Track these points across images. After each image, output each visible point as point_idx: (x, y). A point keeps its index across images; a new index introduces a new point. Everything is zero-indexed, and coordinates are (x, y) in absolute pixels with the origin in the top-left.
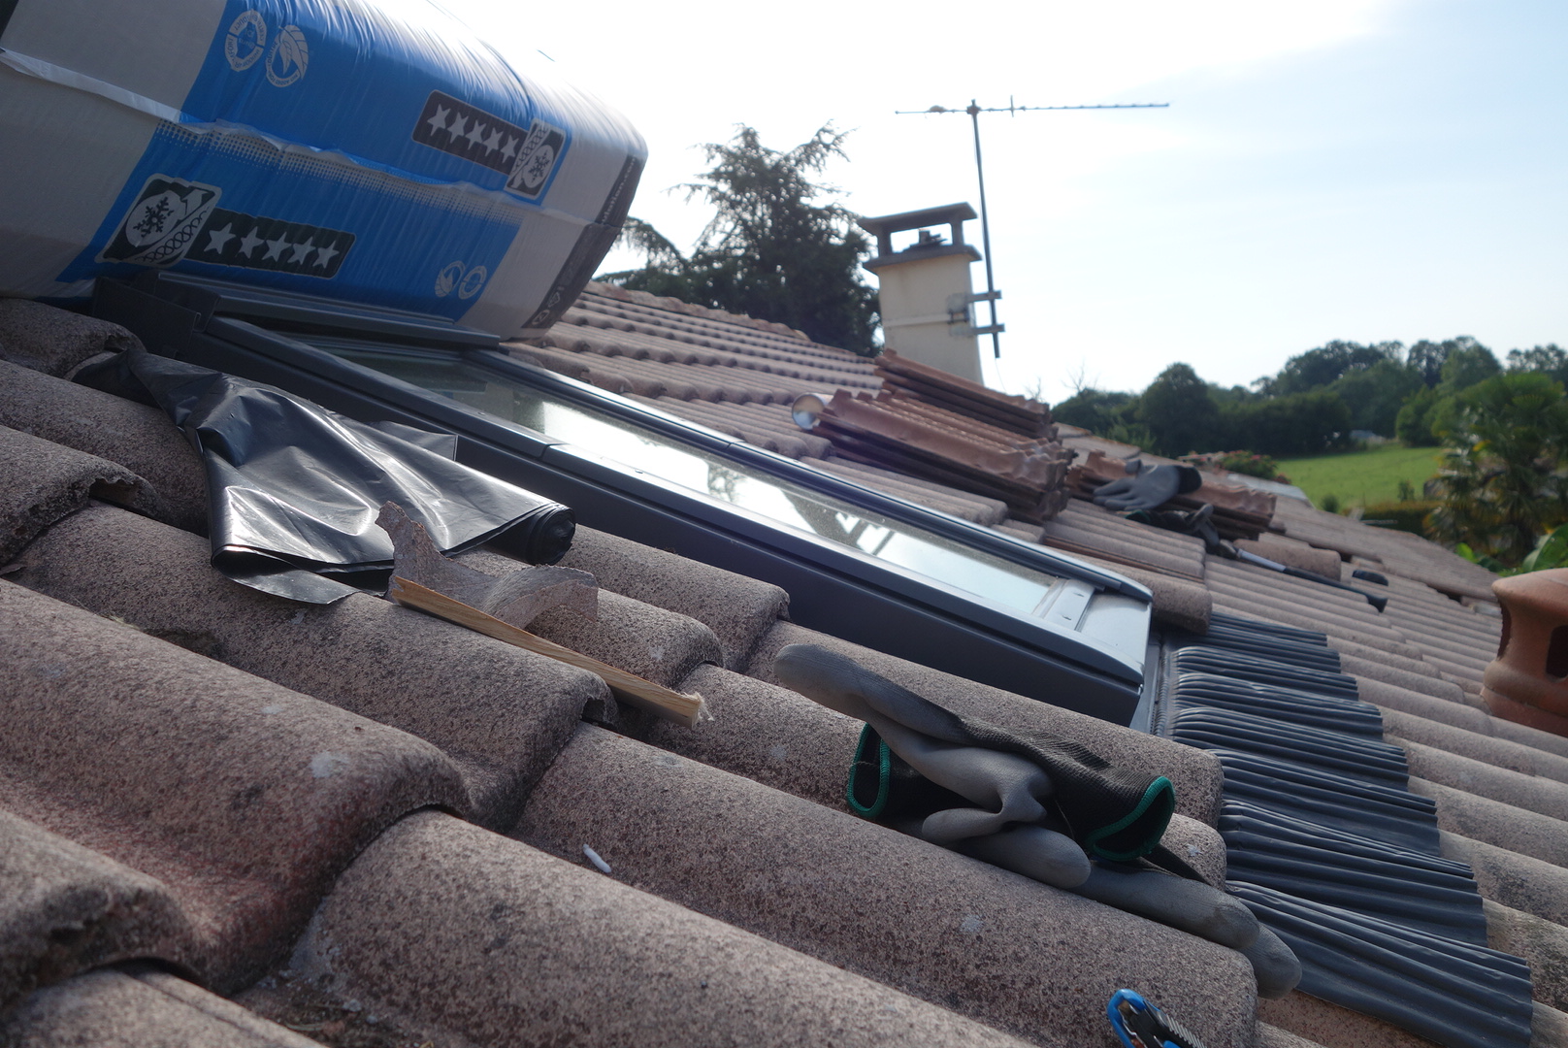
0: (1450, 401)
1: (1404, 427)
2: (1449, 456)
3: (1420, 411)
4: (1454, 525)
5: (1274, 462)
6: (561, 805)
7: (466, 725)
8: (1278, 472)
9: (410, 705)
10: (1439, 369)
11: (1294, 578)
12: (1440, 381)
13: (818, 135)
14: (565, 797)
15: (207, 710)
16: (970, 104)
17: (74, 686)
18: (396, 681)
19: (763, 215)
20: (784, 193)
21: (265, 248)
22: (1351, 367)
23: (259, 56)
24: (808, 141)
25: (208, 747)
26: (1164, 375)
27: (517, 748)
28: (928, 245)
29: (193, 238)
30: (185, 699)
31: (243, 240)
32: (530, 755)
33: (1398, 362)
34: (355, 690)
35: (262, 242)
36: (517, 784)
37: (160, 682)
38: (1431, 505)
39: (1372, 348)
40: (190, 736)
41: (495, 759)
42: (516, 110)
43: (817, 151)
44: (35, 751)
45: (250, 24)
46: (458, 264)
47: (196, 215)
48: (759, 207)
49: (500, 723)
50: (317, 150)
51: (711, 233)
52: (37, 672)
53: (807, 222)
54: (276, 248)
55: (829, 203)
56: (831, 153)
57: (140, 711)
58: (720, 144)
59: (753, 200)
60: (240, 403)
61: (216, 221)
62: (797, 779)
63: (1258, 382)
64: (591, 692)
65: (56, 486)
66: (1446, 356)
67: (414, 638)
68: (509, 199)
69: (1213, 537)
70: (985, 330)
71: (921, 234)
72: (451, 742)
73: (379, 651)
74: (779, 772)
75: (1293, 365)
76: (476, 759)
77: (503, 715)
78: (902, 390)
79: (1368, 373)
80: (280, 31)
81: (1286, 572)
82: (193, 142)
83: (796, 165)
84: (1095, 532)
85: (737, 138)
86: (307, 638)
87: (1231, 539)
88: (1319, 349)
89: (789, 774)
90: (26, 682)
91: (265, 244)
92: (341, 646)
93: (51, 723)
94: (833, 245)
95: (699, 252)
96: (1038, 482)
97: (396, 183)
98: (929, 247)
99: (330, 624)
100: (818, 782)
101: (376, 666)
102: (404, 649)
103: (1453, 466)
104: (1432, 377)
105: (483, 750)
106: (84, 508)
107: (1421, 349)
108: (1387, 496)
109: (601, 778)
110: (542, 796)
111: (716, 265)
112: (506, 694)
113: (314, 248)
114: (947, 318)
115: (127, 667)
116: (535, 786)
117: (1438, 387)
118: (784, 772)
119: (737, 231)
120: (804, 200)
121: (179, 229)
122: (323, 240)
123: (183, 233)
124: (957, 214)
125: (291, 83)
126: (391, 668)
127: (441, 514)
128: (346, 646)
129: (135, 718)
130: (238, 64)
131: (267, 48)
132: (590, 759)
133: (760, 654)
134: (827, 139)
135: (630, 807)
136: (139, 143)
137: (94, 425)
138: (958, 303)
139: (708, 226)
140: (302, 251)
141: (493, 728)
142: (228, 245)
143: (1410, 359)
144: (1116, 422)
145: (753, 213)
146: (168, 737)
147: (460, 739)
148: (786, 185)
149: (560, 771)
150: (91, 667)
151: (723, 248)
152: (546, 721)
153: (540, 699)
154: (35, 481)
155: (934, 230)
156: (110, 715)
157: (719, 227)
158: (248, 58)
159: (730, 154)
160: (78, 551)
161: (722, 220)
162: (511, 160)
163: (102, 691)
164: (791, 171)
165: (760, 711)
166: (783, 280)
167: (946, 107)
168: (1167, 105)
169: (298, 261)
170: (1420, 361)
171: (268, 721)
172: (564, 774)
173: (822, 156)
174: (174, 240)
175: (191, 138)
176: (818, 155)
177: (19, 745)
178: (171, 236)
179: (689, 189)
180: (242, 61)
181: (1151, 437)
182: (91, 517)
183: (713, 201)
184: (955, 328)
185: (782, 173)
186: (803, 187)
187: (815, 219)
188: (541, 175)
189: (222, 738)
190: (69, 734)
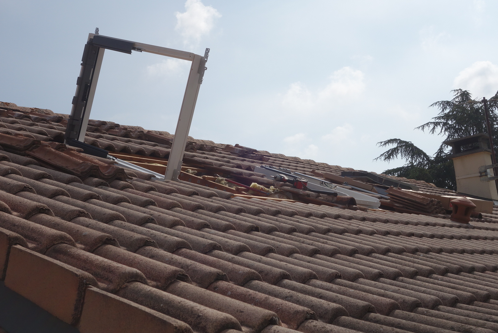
58: (449, 101)
85: (457, 97)
114: (479, 175)
138: (483, 169)
159: (454, 105)
179: (433, 125)
183: (446, 130)
184: (481, 178)
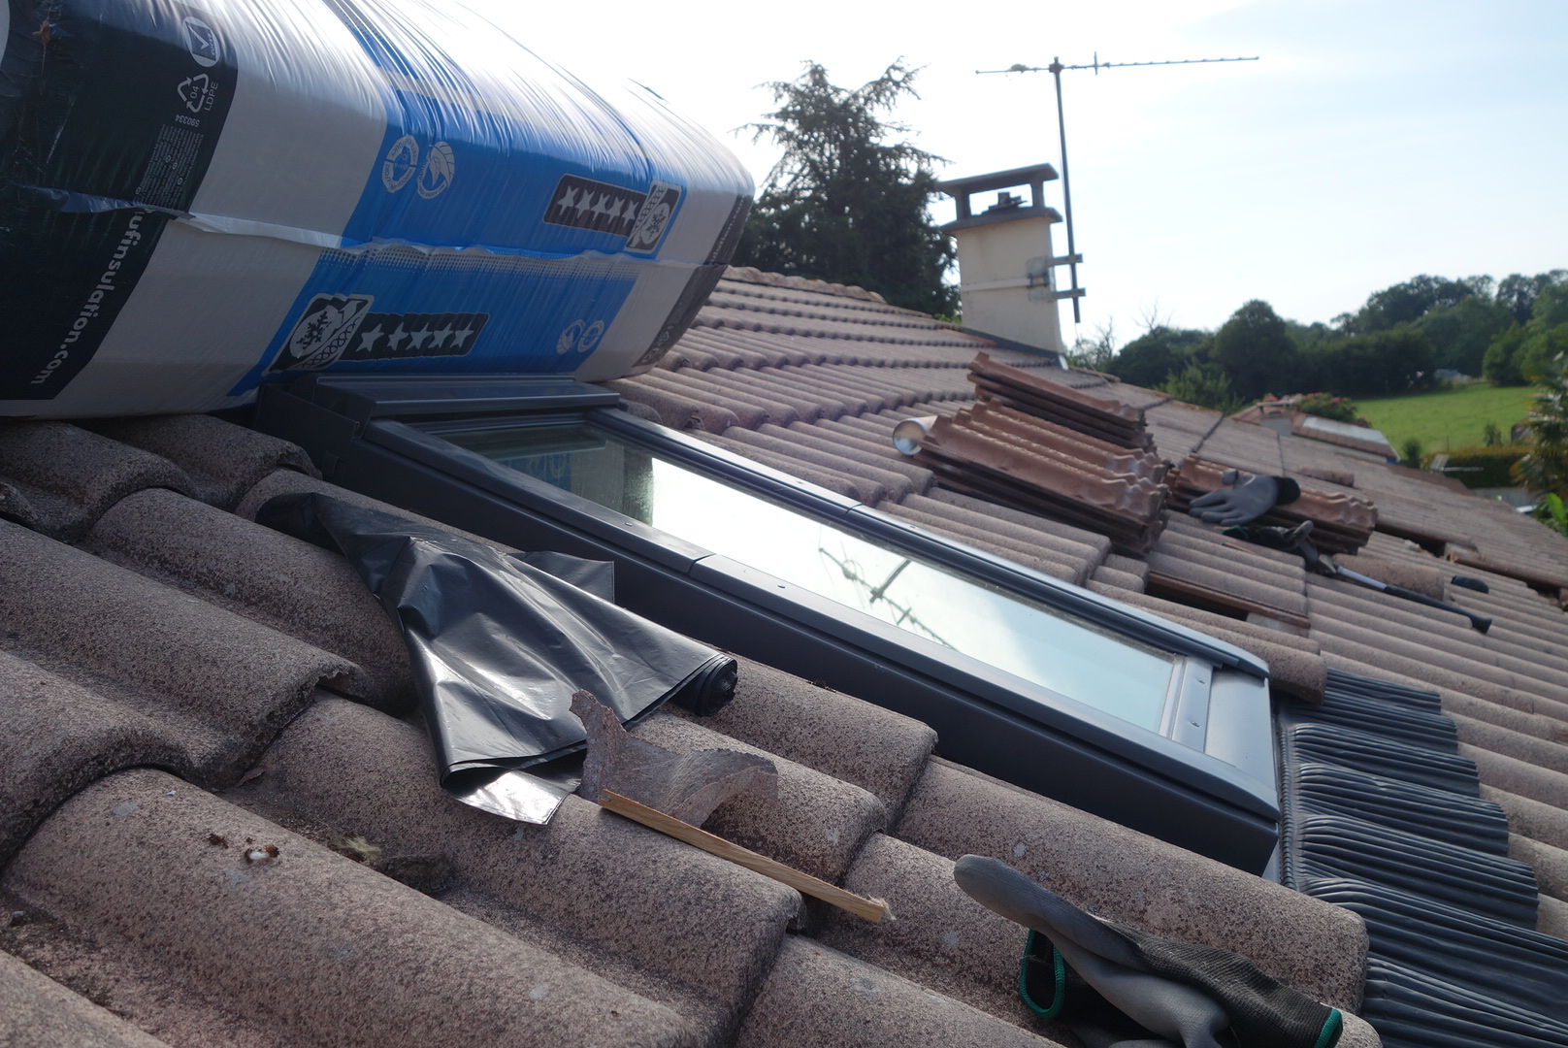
0: (1543, 338)
1: (1492, 365)
2: (1541, 401)
3: (1509, 350)
4: (1543, 473)
5: (1354, 404)
6: (773, 1035)
7: (683, 954)
8: (1358, 415)
9: (630, 931)
10: (1531, 305)
11: (1395, 599)
12: (1532, 318)
13: (888, 72)
14: (775, 1026)
15: (483, 996)
16: (1053, 62)
17: (362, 968)
18: (615, 906)
19: (831, 154)
20: (852, 131)
21: (410, 339)
22: (1437, 302)
23: (411, 175)
24: (877, 78)
25: (489, 1040)
26: (1240, 313)
27: (732, 982)
28: (1008, 207)
29: (347, 342)
30: (460, 985)
31: (391, 336)
32: (743, 987)
33: (1486, 297)
34: (578, 912)
35: (406, 335)
36: (733, 1017)
37: (435, 964)
38: (1519, 451)
39: (1460, 283)
40: (472, 1028)
41: (712, 991)
42: (637, 176)
43: (887, 89)
44: (336, 1037)
45: (405, 148)
46: (579, 322)
47: (351, 322)
48: (827, 145)
49: (714, 954)
50: (458, 248)
51: (779, 174)
52: (328, 952)
53: (876, 162)
54: (418, 338)
55: (899, 143)
56: (900, 91)
57: (424, 998)
58: (788, 82)
59: (821, 140)
60: (431, 572)
61: (367, 325)
62: (970, 967)
63: (1338, 319)
64: (790, 911)
65: (288, 691)
66: (1538, 292)
67: (626, 856)
68: (628, 258)
69: (1312, 554)
70: (1065, 295)
71: (1000, 195)
72: (670, 971)
73: (596, 871)
74: (952, 959)
75: (1376, 300)
76: (694, 990)
77: (716, 946)
78: (996, 398)
79: (1453, 308)
80: (431, 148)
81: (1387, 591)
82: (352, 262)
83: (865, 104)
84: (1198, 561)
85: (804, 76)
86: (529, 856)
87: (1330, 553)
88: (1403, 284)
89: (962, 963)
90: (320, 963)
91: (410, 336)
92: (561, 866)
93: (348, 1009)
94: (901, 185)
95: (766, 194)
96: (1141, 513)
97: (528, 263)
98: (1008, 209)
99: (548, 841)
100: (990, 971)
101: (595, 888)
102: (619, 871)
103: (1546, 411)
104: (1523, 313)
105: (700, 981)
106: (310, 706)
107: (1512, 283)
108: (1470, 439)
109: (807, 1006)
110: (754, 1024)
111: (784, 208)
112: (717, 922)
113: (452, 332)
114: (1027, 282)
115: (405, 946)
116: (747, 1014)
117: (1529, 323)
118: (957, 960)
119: (805, 172)
120: (873, 140)
121: (336, 336)
122: (459, 323)
123: (339, 339)
124: (1037, 176)
125: (438, 193)
126: (609, 891)
127: (617, 674)
128: (565, 866)
129: (421, 1006)
130: (391, 185)
131: (419, 167)
132: (795, 984)
133: (914, 801)
134: (897, 76)
135: (836, 1039)
136: (305, 269)
137: (292, 582)
138: (1038, 267)
139: (774, 168)
140: (440, 337)
141: (708, 960)
142: (376, 343)
143: (1500, 294)
144: (1191, 363)
145: (821, 154)
146: (452, 1027)
147: (678, 968)
148: (855, 125)
149: (769, 998)
150: (374, 947)
151: (790, 189)
152: (756, 953)
153: (748, 928)
154: (270, 688)
155: (1014, 191)
156: (399, 1003)
157: (787, 169)
158: (401, 179)
159: (797, 92)
160: (312, 756)
161: (790, 160)
162: (632, 223)
163: (388, 975)
164: (860, 110)
165: (931, 893)
166: (851, 220)
167: (1028, 66)
168: (1257, 58)
169: (437, 346)
170: (1511, 296)
171: (538, 1009)
172: (773, 1002)
173: (892, 94)
174: (331, 346)
175: (350, 258)
176: (888, 94)
177: (323, 1030)
178: (328, 343)
179: (756, 129)
180: (397, 183)
181: (1227, 377)
182: (318, 716)
183: (781, 141)
184: (1033, 292)
185: (851, 112)
186: (872, 124)
187: (883, 158)
188: (658, 231)
189: (500, 1031)
190: (365, 1021)
